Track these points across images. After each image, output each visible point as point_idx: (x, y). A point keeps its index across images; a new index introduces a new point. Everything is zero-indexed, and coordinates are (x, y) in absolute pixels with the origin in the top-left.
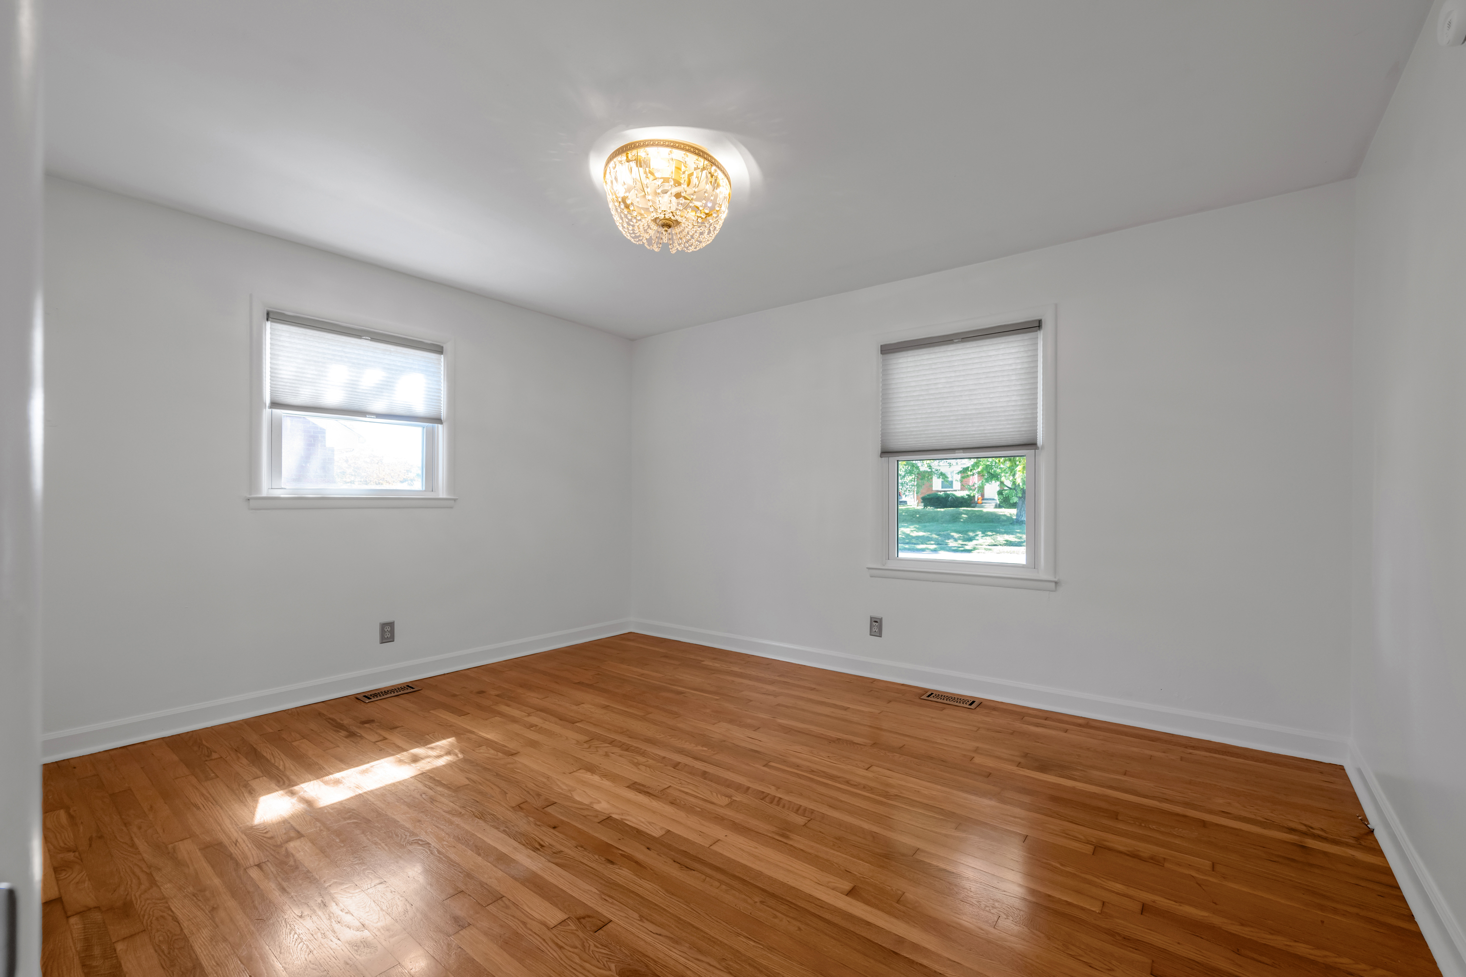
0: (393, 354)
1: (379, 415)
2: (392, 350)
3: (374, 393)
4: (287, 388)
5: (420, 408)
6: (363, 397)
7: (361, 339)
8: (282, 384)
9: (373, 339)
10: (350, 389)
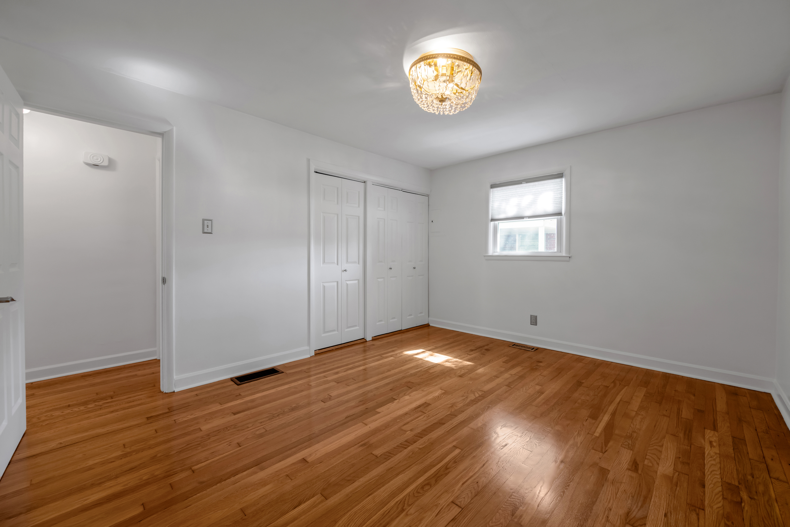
0: (537, 186)
1: (529, 217)
2: (537, 184)
3: (528, 207)
4: (496, 212)
5: (551, 209)
6: (523, 210)
7: (522, 184)
8: (495, 211)
9: (527, 182)
10: (518, 208)
